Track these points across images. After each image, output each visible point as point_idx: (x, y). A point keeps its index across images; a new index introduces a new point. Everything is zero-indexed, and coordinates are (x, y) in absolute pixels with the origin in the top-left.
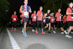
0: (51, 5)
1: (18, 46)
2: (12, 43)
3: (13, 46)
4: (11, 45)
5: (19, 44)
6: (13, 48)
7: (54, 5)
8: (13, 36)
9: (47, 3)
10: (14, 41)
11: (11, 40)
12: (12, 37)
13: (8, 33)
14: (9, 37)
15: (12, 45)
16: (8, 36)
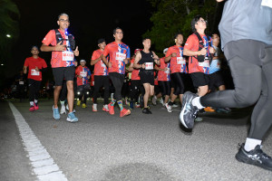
0: (179, 12)
1: (56, 167)
2: (31, 159)
3: (35, 170)
4: (29, 167)
5: (61, 162)
6: (35, 176)
7: (191, 9)
8: (37, 133)
9: (165, 6)
10: (40, 152)
11: (27, 149)
12: (34, 137)
13: (18, 122)
14: (20, 138)
15: (34, 164)
16: (18, 133)
